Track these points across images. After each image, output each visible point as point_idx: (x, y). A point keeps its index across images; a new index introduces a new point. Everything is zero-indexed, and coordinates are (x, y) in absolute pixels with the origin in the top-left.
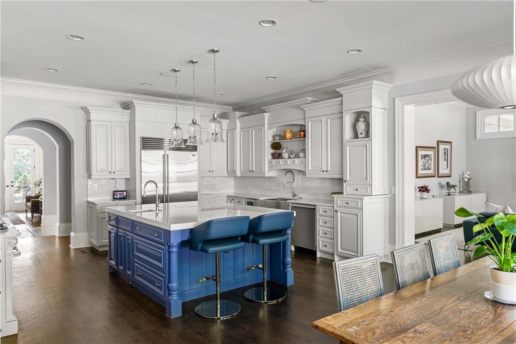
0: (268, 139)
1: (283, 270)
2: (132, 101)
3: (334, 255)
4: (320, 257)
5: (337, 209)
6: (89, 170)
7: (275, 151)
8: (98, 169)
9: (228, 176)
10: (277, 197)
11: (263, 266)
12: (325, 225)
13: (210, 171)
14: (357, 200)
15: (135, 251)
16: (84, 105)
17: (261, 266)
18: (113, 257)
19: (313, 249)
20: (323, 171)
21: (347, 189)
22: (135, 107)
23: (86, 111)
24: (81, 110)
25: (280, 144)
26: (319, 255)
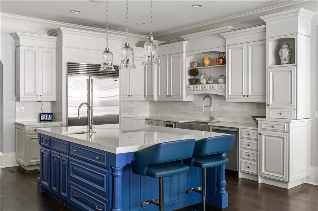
0: (186, 66)
1: (217, 192)
2: (59, 28)
3: (257, 176)
4: (242, 178)
5: (262, 132)
6: (18, 93)
7: (192, 77)
8: (26, 92)
9: (146, 101)
10: (195, 121)
11: (202, 189)
12: (248, 147)
13: (129, 96)
14: (283, 124)
15: (71, 173)
16: (14, 32)
17: (200, 188)
18: (45, 177)
19: (236, 171)
20: (244, 96)
21: (270, 113)
22: (62, 33)
23: (15, 37)
24: (10, 36)
25: (197, 71)
26: (240, 176)
